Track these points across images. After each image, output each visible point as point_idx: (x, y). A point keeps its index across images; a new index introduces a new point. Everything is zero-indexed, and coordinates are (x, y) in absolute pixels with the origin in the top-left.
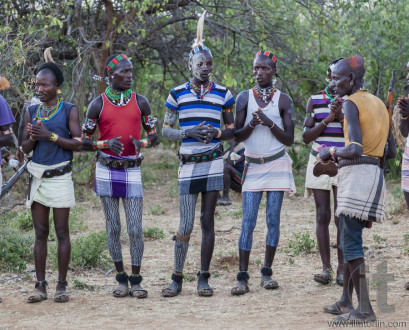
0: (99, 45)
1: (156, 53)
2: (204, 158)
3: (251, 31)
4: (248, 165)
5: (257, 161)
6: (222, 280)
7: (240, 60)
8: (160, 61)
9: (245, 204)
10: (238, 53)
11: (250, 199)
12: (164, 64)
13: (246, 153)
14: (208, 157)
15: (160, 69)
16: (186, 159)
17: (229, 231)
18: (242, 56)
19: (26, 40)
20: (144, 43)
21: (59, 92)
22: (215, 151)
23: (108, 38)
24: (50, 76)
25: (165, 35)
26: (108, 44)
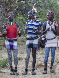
0: (6, 10)
1: (21, 12)
3: (45, 6)
6: (38, 70)
7: (42, 14)
8: (22, 14)
11: (47, 49)
12: (23, 15)
13: (46, 38)
14: (33, 39)
15: (22, 16)
17: (40, 58)
18: (43, 13)
20: (18, 9)
22: (35, 37)
23: (8, 8)
25: (23, 7)
26: (8, 10)
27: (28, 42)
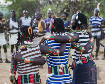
0: (75, 9)
12: (88, 12)
14: (97, 31)
16: (93, 32)
19: (61, 8)
21: (67, 18)
24: (65, 15)
26: (77, 8)
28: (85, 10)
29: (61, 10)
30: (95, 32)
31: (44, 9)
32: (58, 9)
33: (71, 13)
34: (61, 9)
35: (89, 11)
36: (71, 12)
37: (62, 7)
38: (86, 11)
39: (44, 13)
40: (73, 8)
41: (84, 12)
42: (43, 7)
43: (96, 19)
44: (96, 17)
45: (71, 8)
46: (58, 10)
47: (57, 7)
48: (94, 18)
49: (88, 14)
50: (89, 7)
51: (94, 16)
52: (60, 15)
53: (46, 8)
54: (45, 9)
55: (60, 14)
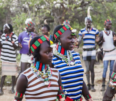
0: (61, 18)
1: (77, 20)
2: (90, 50)
3: (105, 13)
4: (105, 53)
5: (108, 52)
9: (104, 64)
10: (102, 19)
11: (106, 63)
12: (80, 23)
13: (104, 50)
16: (85, 50)
17: (100, 72)
19: (40, 17)
20: (74, 17)
21: (49, 33)
22: (93, 48)
23: (63, 16)
24: (46, 29)
25: (80, 14)
26: (63, 18)
27: (85, 54)
28: (75, 20)
29: (40, 21)
30: (88, 50)
31: (15, 20)
32: (37, 18)
33: (55, 24)
34: (40, 19)
35: (82, 21)
36: (55, 22)
37: (43, 16)
38: (77, 22)
39: (16, 26)
40: (58, 17)
41: (75, 22)
42: (15, 16)
43: (88, 32)
44: (88, 29)
45: (56, 17)
46: (36, 20)
47: (35, 16)
48: (86, 30)
49: (80, 25)
50: (81, 15)
51: (86, 27)
52: (39, 28)
53: (19, 18)
54: (18, 20)
55: (39, 26)
